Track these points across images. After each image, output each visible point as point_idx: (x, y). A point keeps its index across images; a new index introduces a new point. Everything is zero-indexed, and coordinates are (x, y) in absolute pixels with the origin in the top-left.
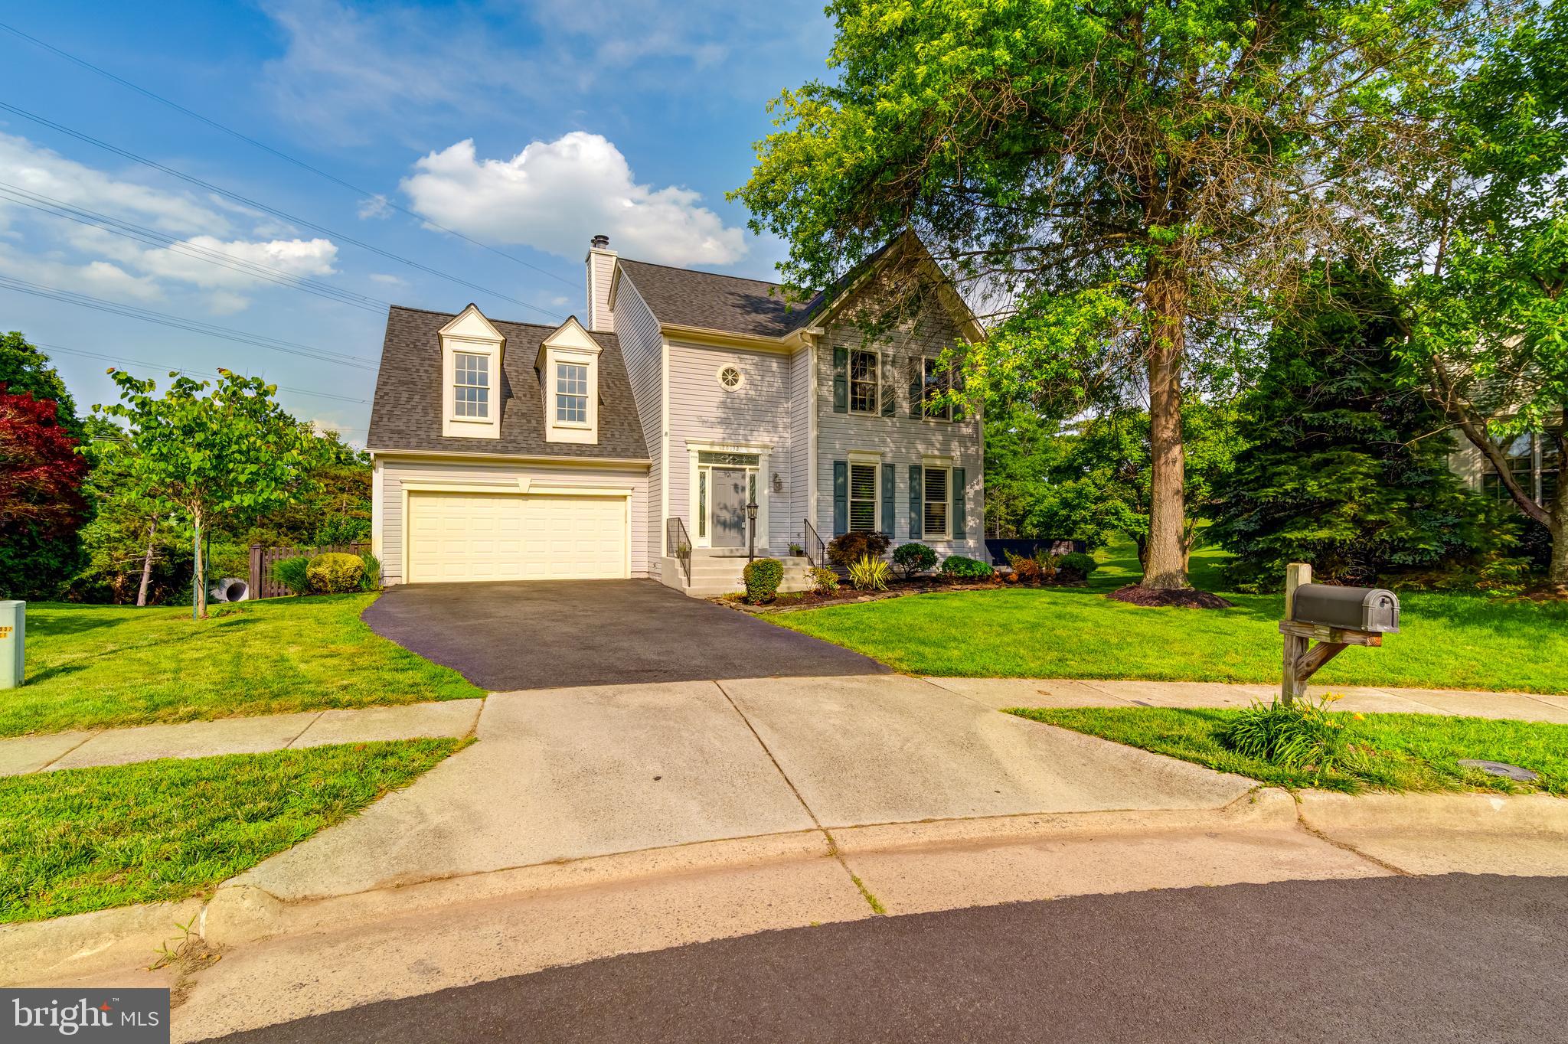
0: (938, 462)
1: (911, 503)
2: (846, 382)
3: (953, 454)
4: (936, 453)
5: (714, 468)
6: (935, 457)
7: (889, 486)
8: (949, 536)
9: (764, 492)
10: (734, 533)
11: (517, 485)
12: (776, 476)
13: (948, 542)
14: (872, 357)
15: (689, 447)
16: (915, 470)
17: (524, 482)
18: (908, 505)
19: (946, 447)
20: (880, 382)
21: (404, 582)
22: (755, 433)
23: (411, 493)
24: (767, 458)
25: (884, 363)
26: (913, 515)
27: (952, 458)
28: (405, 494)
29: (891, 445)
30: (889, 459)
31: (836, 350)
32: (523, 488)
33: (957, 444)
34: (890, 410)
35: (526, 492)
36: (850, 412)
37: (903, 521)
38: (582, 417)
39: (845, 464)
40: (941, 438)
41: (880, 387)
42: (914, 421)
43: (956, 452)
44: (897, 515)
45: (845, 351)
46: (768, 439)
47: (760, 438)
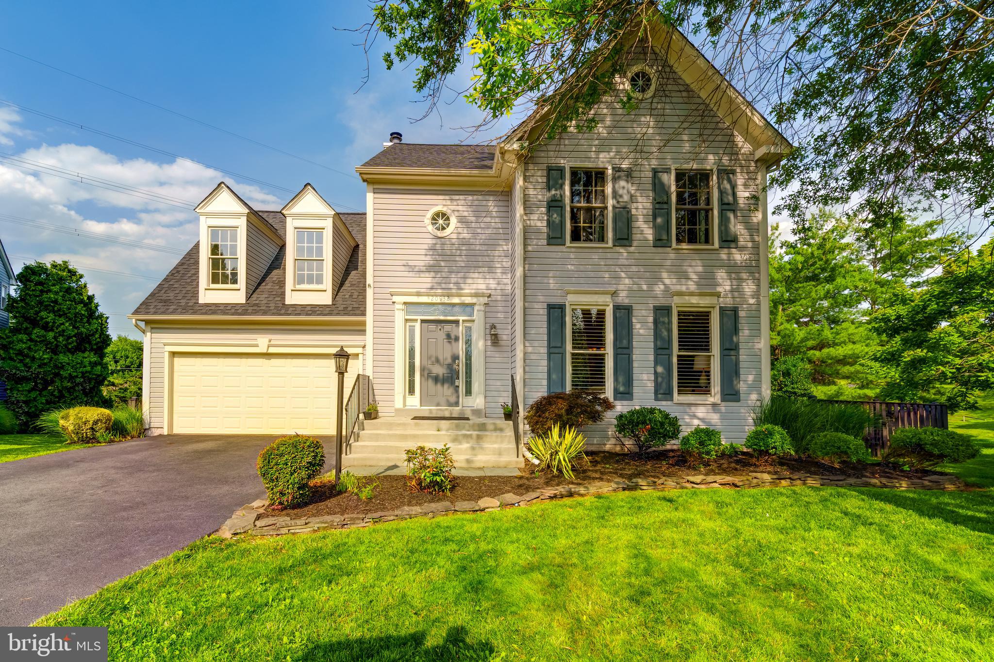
0: (694, 300)
1: (657, 355)
2: (562, 208)
3: (719, 289)
4: (693, 287)
5: (423, 321)
6: (692, 294)
7: (625, 332)
8: (715, 396)
9: (479, 344)
10: (447, 390)
11: (257, 346)
12: (493, 327)
13: (714, 405)
14: (600, 175)
15: (395, 298)
16: (662, 312)
17: (262, 342)
18: (652, 358)
19: (707, 281)
20: (611, 202)
21: (165, 432)
22: (469, 281)
23: (174, 354)
24: (482, 308)
25: (615, 179)
26: (660, 369)
27: (718, 295)
28: (167, 355)
29: (627, 281)
30: (623, 298)
31: (550, 169)
32: (262, 349)
33: (724, 275)
34: (624, 238)
35: (265, 351)
36: (568, 244)
37: (645, 377)
38: (320, 281)
39: (561, 308)
40: (700, 269)
41: (610, 208)
42: (660, 250)
43: (725, 285)
44: (635, 371)
45: (561, 170)
46: (483, 287)
47: (474, 286)
